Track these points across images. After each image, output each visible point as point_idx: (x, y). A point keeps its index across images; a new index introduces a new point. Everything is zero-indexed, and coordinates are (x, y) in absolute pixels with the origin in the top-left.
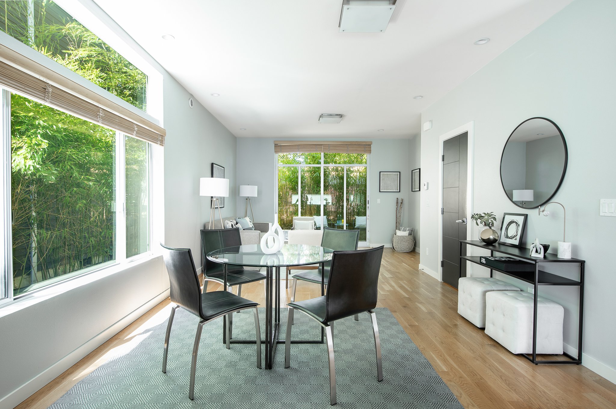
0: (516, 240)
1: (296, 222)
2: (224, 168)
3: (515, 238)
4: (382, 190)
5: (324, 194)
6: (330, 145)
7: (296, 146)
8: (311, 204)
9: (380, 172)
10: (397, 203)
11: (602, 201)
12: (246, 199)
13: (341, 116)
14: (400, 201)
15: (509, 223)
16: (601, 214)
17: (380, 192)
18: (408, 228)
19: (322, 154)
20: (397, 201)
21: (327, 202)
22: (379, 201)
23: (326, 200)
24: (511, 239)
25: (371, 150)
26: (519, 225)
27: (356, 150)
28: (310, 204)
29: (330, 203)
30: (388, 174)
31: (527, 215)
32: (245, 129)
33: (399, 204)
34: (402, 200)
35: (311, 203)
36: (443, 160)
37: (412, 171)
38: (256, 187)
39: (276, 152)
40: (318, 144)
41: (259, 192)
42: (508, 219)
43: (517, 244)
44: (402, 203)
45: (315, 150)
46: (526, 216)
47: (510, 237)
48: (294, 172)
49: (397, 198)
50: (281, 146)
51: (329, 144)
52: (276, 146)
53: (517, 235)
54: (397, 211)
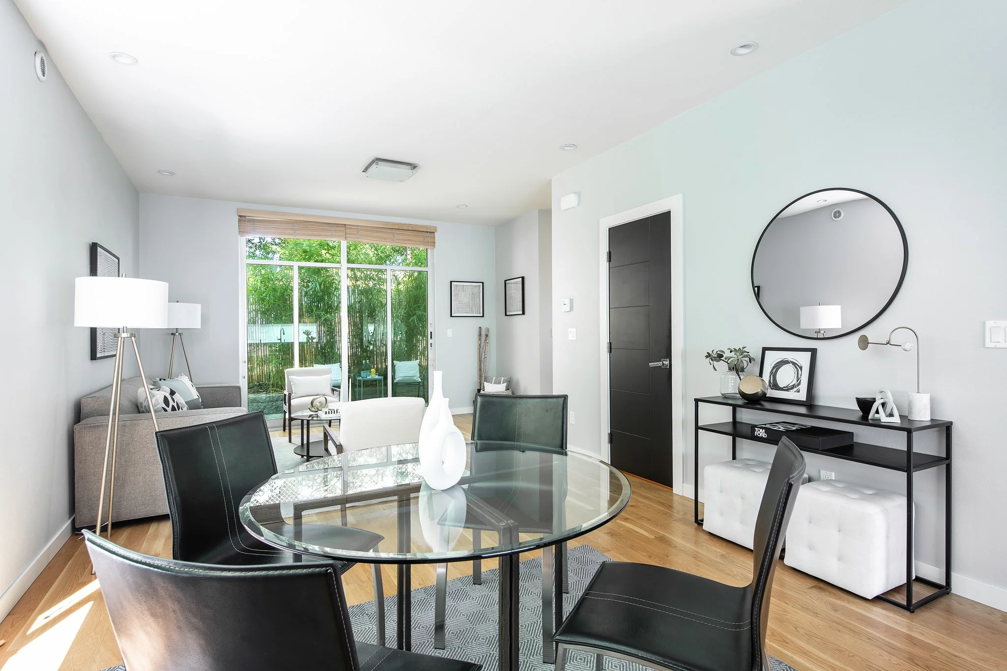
0: (799, 392)
1: (295, 379)
2: (118, 259)
3: (795, 389)
4: (454, 313)
5: (300, 322)
6: (361, 226)
7: (288, 224)
8: (283, 341)
9: (451, 282)
10: (480, 335)
11: (989, 324)
12: (172, 334)
13: (413, 167)
14: (483, 333)
15: (776, 364)
16: (988, 344)
17: (451, 316)
18: (503, 378)
19: (344, 245)
20: (480, 332)
21: (310, 336)
22: (450, 333)
23: (307, 333)
24: (787, 390)
25: (434, 243)
26: (801, 368)
27: (410, 240)
28: (279, 341)
29: (314, 338)
30: (463, 285)
31: (816, 349)
32: (172, 174)
33: (483, 336)
34: (488, 330)
35: (280, 339)
36: (610, 260)
37: (505, 281)
38: (199, 306)
39: (242, 232)
40: (336, 224)
41: (204, 319)
42: (772, 358)
43: (805, 399)
44: (487, 336)
45: (330, 234)
46: (814, 352)
47: (784, 387)
48: (269, 278)
49: (480, 328)
50: (253, 221)
51: (358, 226)
52: (242, 218)
53: (799, 384)
54: (479, 349)
